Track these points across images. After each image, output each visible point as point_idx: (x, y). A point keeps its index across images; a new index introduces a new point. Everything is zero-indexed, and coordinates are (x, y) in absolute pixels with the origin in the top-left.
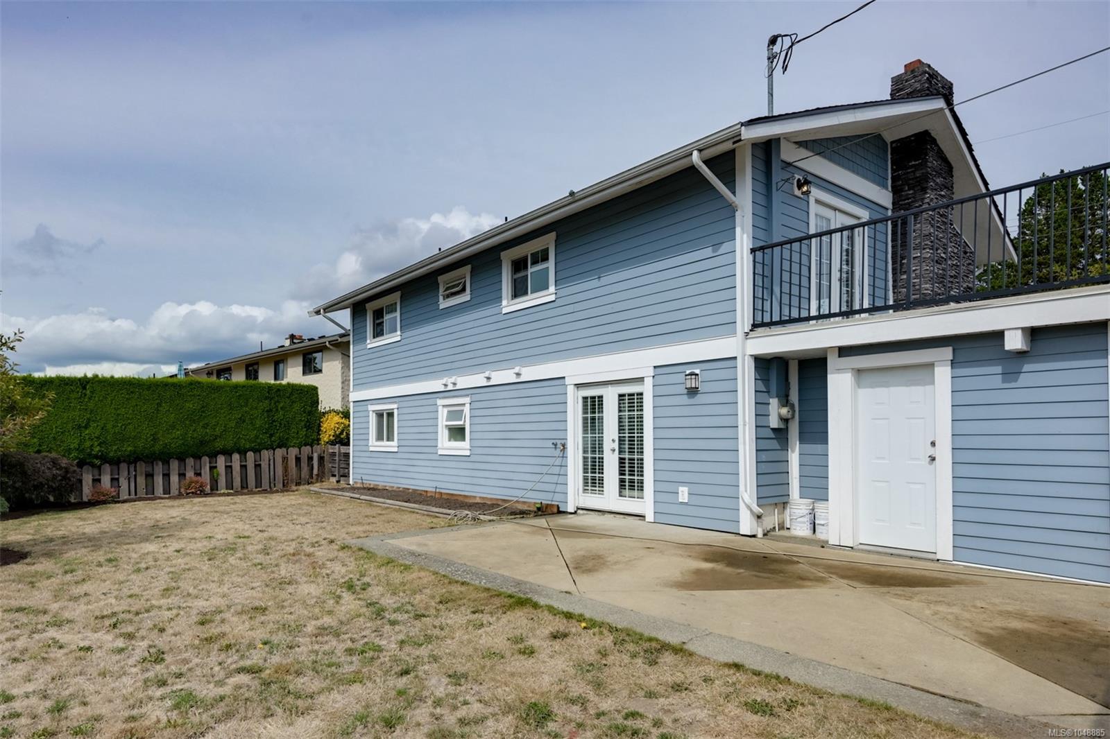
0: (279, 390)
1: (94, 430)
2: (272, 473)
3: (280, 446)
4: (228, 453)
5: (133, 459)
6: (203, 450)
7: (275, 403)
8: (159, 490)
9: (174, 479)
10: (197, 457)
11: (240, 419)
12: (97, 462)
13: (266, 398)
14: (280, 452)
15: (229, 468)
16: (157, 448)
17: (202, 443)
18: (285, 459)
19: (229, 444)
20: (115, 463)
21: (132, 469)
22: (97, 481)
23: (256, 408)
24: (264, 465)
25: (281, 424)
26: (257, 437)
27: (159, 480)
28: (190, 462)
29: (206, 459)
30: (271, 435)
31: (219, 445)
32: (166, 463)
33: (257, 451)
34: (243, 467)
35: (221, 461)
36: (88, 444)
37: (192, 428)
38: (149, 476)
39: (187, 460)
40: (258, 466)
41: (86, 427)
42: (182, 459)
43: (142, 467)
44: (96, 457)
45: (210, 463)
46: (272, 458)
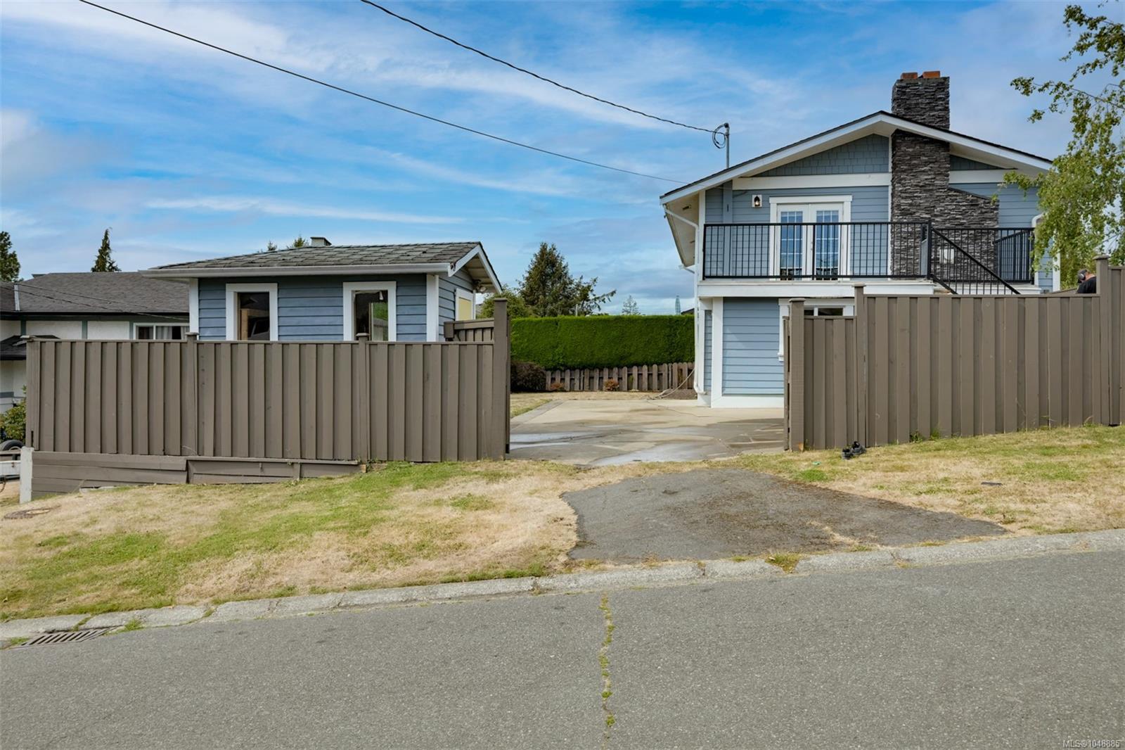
0: (678, 320)
1: (559, 350)
2: (670, 380)
3: (677, 361)
4: (639, 365)
5: (582, 368)
6: (622, 362)
7: (674, 330)
8: (597, 386)
9: (606, 380)
10: (620, 367)
11: (648, 341)
12: (562, 368)
13: (668, 326)
14: (675, 365)
15: (640, 375)
16: (594, 361)
17: (622, 358)
18: (681, 371)
19: (640, 359)
20: (573, 369)
21: (582, 374)
22: (553, 379)
23: (659, 334)
24: (665, 375)
25: (678, 346)
26: (659, 354)
27: (596, 381)
28: (616, 370)
29: (625, 368)
30: (671, 353)
31: (633, 359)
32: (601, 370)
33: (659, 364)
34: (650, 375)
35: (635, 370)
36: (557, 357)
37: (615, 348)
38: (591, 378)
39: (614, 369)
40: (660, 375)
41: (557, 347)
42: (610, 368)
43: (587, 372)
44: (562, 365)
45: (628, 371)
46: (670, 369)
